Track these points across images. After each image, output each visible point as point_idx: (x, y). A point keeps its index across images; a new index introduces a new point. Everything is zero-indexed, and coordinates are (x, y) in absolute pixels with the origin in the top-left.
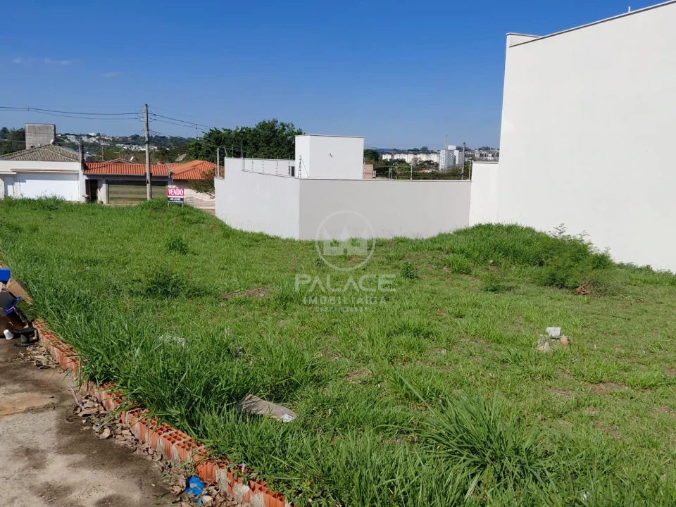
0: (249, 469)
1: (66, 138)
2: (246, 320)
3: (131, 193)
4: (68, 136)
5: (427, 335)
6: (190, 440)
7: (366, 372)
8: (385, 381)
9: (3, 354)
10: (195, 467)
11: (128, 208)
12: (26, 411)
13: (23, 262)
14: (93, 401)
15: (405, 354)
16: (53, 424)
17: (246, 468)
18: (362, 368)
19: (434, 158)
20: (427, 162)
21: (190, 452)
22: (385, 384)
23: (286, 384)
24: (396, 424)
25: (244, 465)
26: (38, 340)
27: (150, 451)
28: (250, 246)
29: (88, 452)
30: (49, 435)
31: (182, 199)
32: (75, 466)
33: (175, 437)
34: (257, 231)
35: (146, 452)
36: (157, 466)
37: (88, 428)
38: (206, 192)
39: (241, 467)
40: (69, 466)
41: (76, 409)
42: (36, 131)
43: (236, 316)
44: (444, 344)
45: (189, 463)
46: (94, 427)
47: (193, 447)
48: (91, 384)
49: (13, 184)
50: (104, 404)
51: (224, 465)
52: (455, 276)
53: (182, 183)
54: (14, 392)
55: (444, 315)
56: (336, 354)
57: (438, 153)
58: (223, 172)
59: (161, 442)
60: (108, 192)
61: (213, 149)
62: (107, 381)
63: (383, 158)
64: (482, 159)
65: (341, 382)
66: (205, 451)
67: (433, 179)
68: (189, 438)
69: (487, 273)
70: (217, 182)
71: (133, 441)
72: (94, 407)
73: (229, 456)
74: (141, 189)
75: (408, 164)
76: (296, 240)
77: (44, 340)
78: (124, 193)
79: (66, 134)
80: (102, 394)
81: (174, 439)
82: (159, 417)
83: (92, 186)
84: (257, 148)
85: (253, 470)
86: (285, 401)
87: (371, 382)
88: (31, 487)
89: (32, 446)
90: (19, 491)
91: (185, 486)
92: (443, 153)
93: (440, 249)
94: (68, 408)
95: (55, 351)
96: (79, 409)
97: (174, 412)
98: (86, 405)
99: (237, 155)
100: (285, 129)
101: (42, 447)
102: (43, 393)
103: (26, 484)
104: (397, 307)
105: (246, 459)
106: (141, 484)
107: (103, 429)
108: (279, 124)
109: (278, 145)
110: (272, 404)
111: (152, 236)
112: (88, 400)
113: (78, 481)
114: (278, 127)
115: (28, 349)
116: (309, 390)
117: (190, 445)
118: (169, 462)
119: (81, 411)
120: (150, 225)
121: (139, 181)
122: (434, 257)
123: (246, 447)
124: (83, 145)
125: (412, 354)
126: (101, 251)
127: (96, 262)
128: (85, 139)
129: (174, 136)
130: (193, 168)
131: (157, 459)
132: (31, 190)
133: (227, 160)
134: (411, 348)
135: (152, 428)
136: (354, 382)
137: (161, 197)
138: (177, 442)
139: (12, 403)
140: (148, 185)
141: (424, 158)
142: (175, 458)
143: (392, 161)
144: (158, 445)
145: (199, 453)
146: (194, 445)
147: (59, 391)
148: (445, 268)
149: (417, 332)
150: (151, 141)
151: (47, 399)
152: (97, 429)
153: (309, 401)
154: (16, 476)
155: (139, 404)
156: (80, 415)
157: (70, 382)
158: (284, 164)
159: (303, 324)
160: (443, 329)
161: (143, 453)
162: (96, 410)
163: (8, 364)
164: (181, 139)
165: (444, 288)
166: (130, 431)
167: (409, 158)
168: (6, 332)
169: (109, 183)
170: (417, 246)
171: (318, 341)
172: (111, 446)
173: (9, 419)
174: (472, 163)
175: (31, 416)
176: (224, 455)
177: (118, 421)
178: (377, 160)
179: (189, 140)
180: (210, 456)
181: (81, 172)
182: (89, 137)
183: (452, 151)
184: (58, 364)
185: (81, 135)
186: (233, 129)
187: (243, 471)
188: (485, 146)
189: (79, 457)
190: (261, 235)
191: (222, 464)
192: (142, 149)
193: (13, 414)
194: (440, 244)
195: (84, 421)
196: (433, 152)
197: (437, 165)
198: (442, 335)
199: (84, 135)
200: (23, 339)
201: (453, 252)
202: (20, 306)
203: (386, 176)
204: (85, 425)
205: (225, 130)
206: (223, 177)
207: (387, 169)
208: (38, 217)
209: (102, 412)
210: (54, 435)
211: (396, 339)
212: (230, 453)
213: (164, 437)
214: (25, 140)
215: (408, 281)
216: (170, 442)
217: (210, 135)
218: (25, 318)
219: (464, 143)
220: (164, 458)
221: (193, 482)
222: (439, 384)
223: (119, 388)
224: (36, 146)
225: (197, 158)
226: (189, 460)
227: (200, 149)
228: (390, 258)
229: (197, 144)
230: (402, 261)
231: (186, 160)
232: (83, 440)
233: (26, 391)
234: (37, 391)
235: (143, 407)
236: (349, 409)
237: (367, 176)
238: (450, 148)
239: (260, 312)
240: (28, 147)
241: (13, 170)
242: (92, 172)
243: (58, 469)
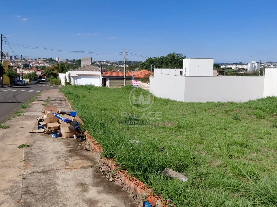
0: (170, 202)
1: (95, 63)
2: (163, 135)
3: (118, 83)
4: (96, 62)
5: (246, 147)
6: (145, 186)
7: (218, 162)
8: (228, 166)
9: (73, 144)
10: (147, 198)
11: (117, 89)
12: (82, 167)
13: (80, 109)
14: (106, 165)
15: (236, 155)
16: (91, 174)
17: (169, 201)
18: (216, 160)
19: (245, 67)
20: (242, 68)
21: (145, 191)
22: (228, 168)
23: (182, 164)
24: (234, 187)
25: (168, 200)
26: (86, 139)
27: (128, 189)
28: (164, 104)
29: (104, 186)
30: (90, 178)
31: (137, 85)
32: (99, 192)
33: (139, 184)
34: (167, 98)
35: (127, 189)
36: (131, 195)
37: (104, 176)
38: (146, 82)
39: (166, 200)
40: (97, 192)
41: (100, 168)
42: (85, 60)
43: (160, 133)
44: (254, 151)
45: (144, 196)
46: (106, 176)
47: (146, 189)
48: (105, 158)
49: (76, 80)
50: (110, 167)
51: (159, 198)
52: (258, 119)
53: (137, 79)
54: (77, 160)
55: (254, 137)
56: (204, 152)
57: (247, 65)
58: (153, 74)
59: (133, 185)
60: (110, 83)
61: (149, 65)
62: (111, 158)
63: (222, 67)
64: (269, 67)
65: (207, 166)
66: (151, 191)
67: (245, 76)
68: (144, 185)
69: (273, 119)
70: (151, 78)
71: (121, 184)
72: (106, 168)
73: (161, 195)
74: (122, 81)
75: (233, 70)
76: (183, 102)
77: (88, 140)
78: (116, 83)
79: (95, 61)
80: (109, 162)
81: (138, 185)
82: (132, 175)
83: (104, 81)
84: (167, 65)
85: (172, 202)
86: (183, 172)
87: (221, 167)
88: (83, 199)
89: (83, 182)
90: (79, 201)
91: (143, 205)
92: (249, 64)
93: (250, 107)
94: (97, 167)
95: (92, 144)
96: (101, 168)
97: (138, 173)
98: (103, 167)
99: (159, 67)
100: (178, 56)
101: (87, 183)
102: (87, 161)
103: (81, 198)
104: (231, 133)
105: (169, 197)
106: (125, 202)
107: (110, 177)
108: (176, 54)
109: (176, 63)
110: (177, 173)
111: (126, 99)
112: (104, 165)
113: (100, 199)
114: (176, 56)
115: (82, 143)
116: (193, 168)
117: (145, 188)
118: (136, 194)
119: (101, 169)
120: (125, 95)
121: (121, 78)
122: (247, 111)
123: (168, 191)
124: (102, 65)
125: (239, 155)
126: (108, 105)
127: (105, 110)
128: (102, 63)
129: (134, 61)
130: (142, 73)
131: (131, 193)
132: (83, 82)
133: (155, 70)
134: (239, 152)
135: (129, 179)
136: (213, 166)
137: (129, 84)
138: (139, 186)
139: (76, 164)
140: (125, 80)
141: (240, 67)
142: (139, 193)
143: (226, 69)
144: (132, 186)
145: (149, 192)
146: (147, 188)
147: (93, 160)
148: (253, 116)
149: (241, 145)
150: (126, 63)
151: (89, 164)
152: (108, 177)
153: (193, 173)
154: (78, 194)
155: (124, 168)
156: (101, 171)
157: (98, 156)
158: (178, 71)
159: (188, 138)
160: (254, 144)
161: (125, 189)
162: (107, 169)
163: (75, 148)
164: (137, 62)
165: (253, 125)
166: (120, 179)
167: (233, 67)
168: (74, 136)
169: (110, 79)
170: (240, 106)
171: (195, 146)
172: (113, 185)
173: (75, 170)
174: (265, 69)
175: (83, 170)
176: (159, 194)
177: (116, 175)
178: (218, 68)
179: (140, 62)
180: (153, 194)
181: (101, 75)
182: (103, 62)
183: (254, 64)
184: (93, 149)
185: (100, 61)
186: (157, 57)
187: (168, 202)
188: (270, 61)
189: (101, 188)
190: (168, 99)
191: (158, 198)
192: (122, 66)
193: (77, 168)
194: (250, 105)
195: (103, 173)
196: (244, 64)
197: (247, 70)
198: (254, 147)
199: (102, 61)
200: (80, 139)
201: (257, 109)
202: (80, 126)
203: (223, 75)
204: (103, 175)
205: (154, 58)
206: (153, 76)
207: (224, 72)
208: (85, 92)
209: (110, 170)
210: (91, 178)
211: (231, 147)
212: (161, 193)
213: (134, 183)
214: (81, 63)
215: (235, 121)
216: (137, 186)
217: (148, 60)
218: (81, 131)
219: (260, 60)
220: (134, 192)
221: (146, 204)
222: (254, 170)
223: (116, 161)
224: (85, 66)
225: (143, 69)
226: (145, 194)
227: (144, 65)
228: (226, 111)
229: (143, 64)
230: (232, 112)
231: (139, 70)
232: (103, 181)
233: (81, 160)
234: (85, 160)
235: (126, 170)
236: (212, 178)
237: (215, 75)
238: (253, 62)
239: (169, 132)
240: (82, 66)
241: (77, 75)
242: (105, 75)
243: (93, 193)
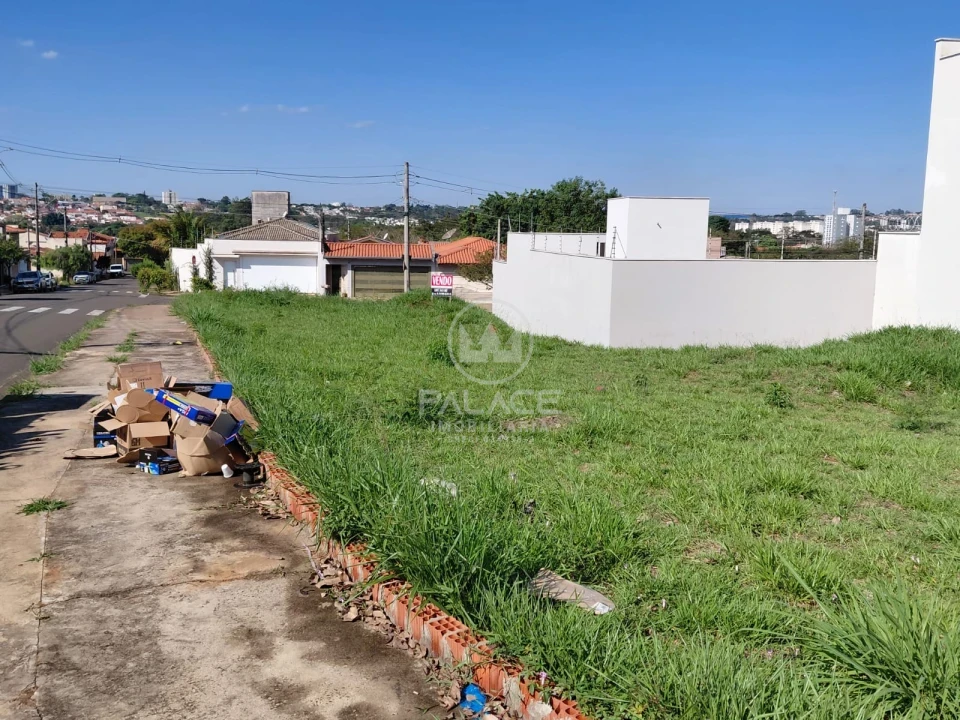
0: (551, 680)
1: (302, 210)
2: (536, 462)
3: (383, 282)
4: (305, 208)
5: (809, 495)
6: (467, 632)
7: (716, 547)
8: (746, 560)
9: (219, 497)
10: (474, 671)
11: (379, 302)
12: (250, 576)
13: (247, 374)
14: (335, 567)
15: (777, 523)
16: (283, 596)
17: (546, 678)
18: (709, 540)
19: (815, 227)
20: (804, 232)
21: (468, 648)
22: (746, 565)
23: (597, 557)
24: (765, 628)
25: (544, 675)
26: (264, 479)
27: (412, 643)
28: (540, 355)
29: (328, 639)
30: (278, 612)
31: (450, 291)
32: (310, 657)
33: (446, 626)
34: (550, 334)
35: (405, 644)
36: (420, 665)
37: (328, 604)
38: (480, 280)
39: (538, 677)
40: (302, 657)
41: (313, 578)
42: (266, 200)
43: (523, 454)
44: (836, 508)
45: (465, 665)
46: (336, 604)
47: (471, 642)
48: (333, 543)
49: (234, 271)
50: (350, 572)
51: (515, 671)
52: (848, 404)
53: (450, 268)
54: (233, 550)
55: (836, 464)
56: (669, 516)
57: (821, 219)
58: (505, 252)
59: (427, 631)
60: (354, 282)
61: (492, 221)
62: (354, 540)
63: (736, 228)
64: (893, 227)
65: (679, 560)
66: (488, 648)
67: (814, 258)
68: (465, 627)
69: (901, 402)
70: (497, 266)
71: (388, 627)
72: (337, 576)
73: (521, 659)
74: (395, 277)
75: (774, 237)
76: (605, 347)
77: (273, 480)
78: (375, 282)
79: (303, 205)
80: (347, 557)
81: (444, 628)
82: (424, 595)
83: (334, 273)
84: (553, 219)
85: (557, 683)
86: (597, 583)
87: (724, 562)
88: (254, 684)
89: (256, 626)
90: (239, 689)
91: (459, 697)
92: (830, 219)
93: (827, 363)
94: (303, 575)
95: (287, 496)
96: (317, 577)
97: (445, 589)
98: (326, 572)
99: (525, 229)
100: (591, 191)
101: (269, 628)
102: (270, 553)
103: (248, 679)
104: (761, 449)
105: (547, 666)
106: (399, 689)
107: (348, 607)
108: (583, 184)
109: (582, 213)
110: (577, 585)
111: (410, 340)
112: (328, 566)
113: (314, 679)
114: (583, 188)
115: (251, 491)
116: (631, 568)
117: (466, 639)
118: (436, 660)
119: (319, 580)
120: (408, 325)
121: (393, 267)
122: (817, 376)
123: (546, 647)
124: (324, 218)
125: (785, 523)
126: (345, 360)
127: (335, 376)
128: (326, 211)
129: (441, 204)
130: (470, 247)
131: (421, 656)
132: (256, 279)
133: (511, 236)
134: (784, 513)
135: (414, 610)
136: (697, 561)
137: (422, 287)
138: (449, 633)
139: (230, 564)
140: (406, 272)
141: (799, 226)
142: (446, 656)
143: (749, 234)
144: (422, 635)
145: (480, 651)
146: (473, 638)
147: (291, 551)
148: (835, 392)
149: (794, 489)
150: (411, 211)
151: (276, 562)
152: (339, 607)
153: (632, 584)
154: (234, 666)
155: (398, 574)
156: (318, 586)
157: (306, 537)
158: (590, 240)
159: (618, 470)
160: (833, 486)
161: (401, 646)
162: (338, 580)
163: (225, 511)
164: (453, 209)
165: (834, 424)
166: (384, 613)
167: (776, 228)
168: (224, 467)
169: (355, 269)
170: (792, 359)
171: (641, 497)
172: (359, 633)
173: (226, 586)
174: (877, 235)
175: (254, 583)
176: (515, 656)
177: (368, 598)
178: (726, 230)
179: (459, 211)
180: (495, 657)
181: (321, 255)
182: (331, 207)
183: (845, 216)
184: (290, 513)
185: (321, 206)
186: (520, 192)
187: (543, 683)
188: (897, 209)
189: (317, 646)
190: (555, 339)
191: (511, 670)
192: (399, 224)
193: (231, 580)
194: (825, 356)
195: (323, 595)
196: (813, 219)
197: (820, 237)
198: (834, 495)
199: (325, 206)
200: (245, 477)
201: (848, 368)
202: (245, 433)
203: (742, 254)
204: (324, 600)
205: (509, 194)
206: (505, 258)
207: (743, 244)
208: (266, 315)
209: (347, 583)
210: (283, 612)
211: (760, 499)
212: (522, 654)
213: (431, 624)
214: (250, 212)
215: (776, 410)
216: (439, 632)
217: (488, 203)
218: (250, 449)
219: (865, 205)
220: (430, 655)
221: (470, 693)
222: (832, 571)
223: (371, 551)
224: (265, 221)
225: (470, 232)
226: (466, 659)
227: (475, 221)
228: (747, 376)
229: (471, 215)
230: (766, 381)
231: (456, 236)
232: (323, 621)
233: (248, 549)
234: (262, 549)
235: (403, 580)
236: (694, 601)
237: (714, 254)
238: (841, 211)
239: (555, 451)
240: (255, 221)
241: (235, 253)
242: (335, 255)
243: (288, 661)
